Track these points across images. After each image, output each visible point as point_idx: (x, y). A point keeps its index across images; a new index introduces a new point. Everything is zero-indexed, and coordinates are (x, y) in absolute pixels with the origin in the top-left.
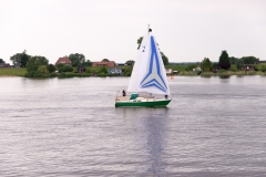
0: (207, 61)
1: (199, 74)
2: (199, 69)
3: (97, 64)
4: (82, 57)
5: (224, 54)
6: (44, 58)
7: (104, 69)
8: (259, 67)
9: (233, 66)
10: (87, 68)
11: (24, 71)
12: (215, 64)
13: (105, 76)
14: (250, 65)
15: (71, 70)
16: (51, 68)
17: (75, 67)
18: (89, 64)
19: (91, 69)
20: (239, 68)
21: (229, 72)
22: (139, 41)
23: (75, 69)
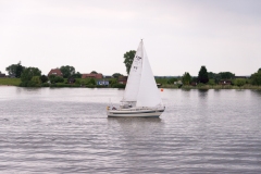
0: (187, 75)
1: (180, 87)
2: (180, 82)
3: (86, 76)
4: (73, 69)
5: (203, 69)
6: (37, 69)
7: (93, 81)
8: (235, 81)
9: (211, 81)
10: (77, 79)
11: (19, 81)
12: (195, 78)
13: (93, 87)
14: (226, 80)
15: (62, 81)
16: (44, 79)
17: (66, 78)
18: (79, 75)
19: (81, 80)
20: (217, 82)
21: (207, 86)
22: (125, 56)
23: (65, 80)
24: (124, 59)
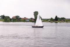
0: (52, 18)
1: (50, 22)
2: (50, 20)
3: (23, 19)
4: (19, 16)
5: (56, 17)
6: (9, 17)
7: (25, 20)
8: (66, 20)
9: (59, 20)
10: (20, 20)
11: (4, 20)
12: (54, 19)
13: (25, 22)
14: (63, 20)
16: (11, 19)
17: (17, 19)
18: (21, 18)
19: (21, 20)
20: (60, 20)
21: (58, 22)
22: (34, 13)
23: (17, 20)
24: (34, 14)
